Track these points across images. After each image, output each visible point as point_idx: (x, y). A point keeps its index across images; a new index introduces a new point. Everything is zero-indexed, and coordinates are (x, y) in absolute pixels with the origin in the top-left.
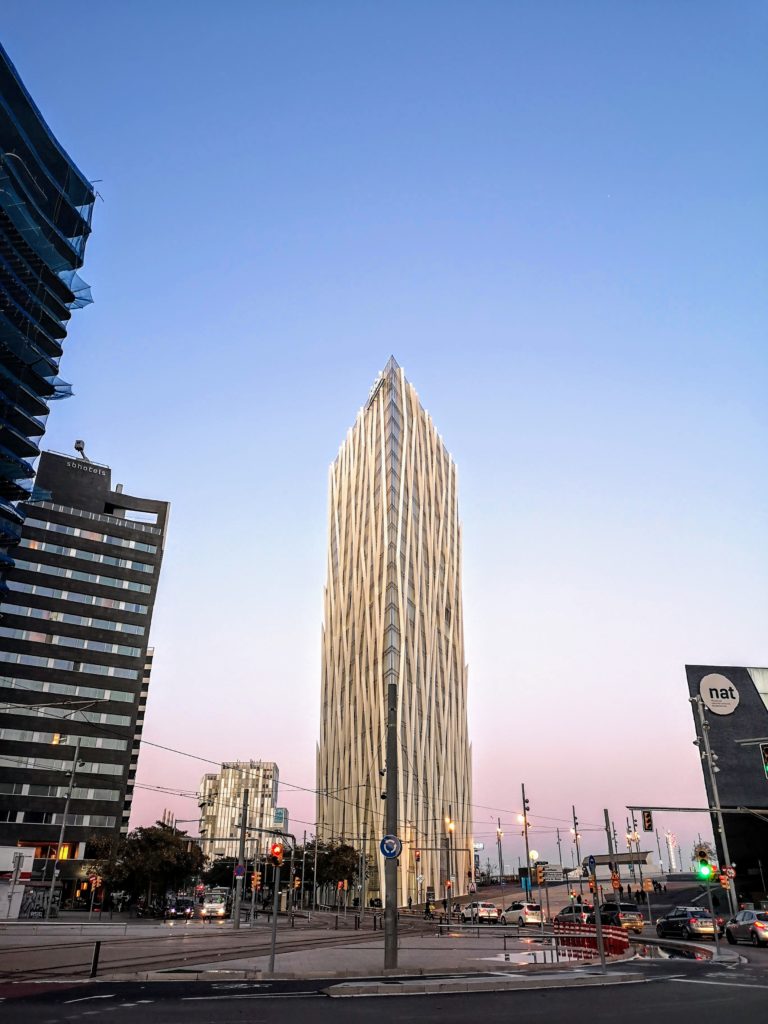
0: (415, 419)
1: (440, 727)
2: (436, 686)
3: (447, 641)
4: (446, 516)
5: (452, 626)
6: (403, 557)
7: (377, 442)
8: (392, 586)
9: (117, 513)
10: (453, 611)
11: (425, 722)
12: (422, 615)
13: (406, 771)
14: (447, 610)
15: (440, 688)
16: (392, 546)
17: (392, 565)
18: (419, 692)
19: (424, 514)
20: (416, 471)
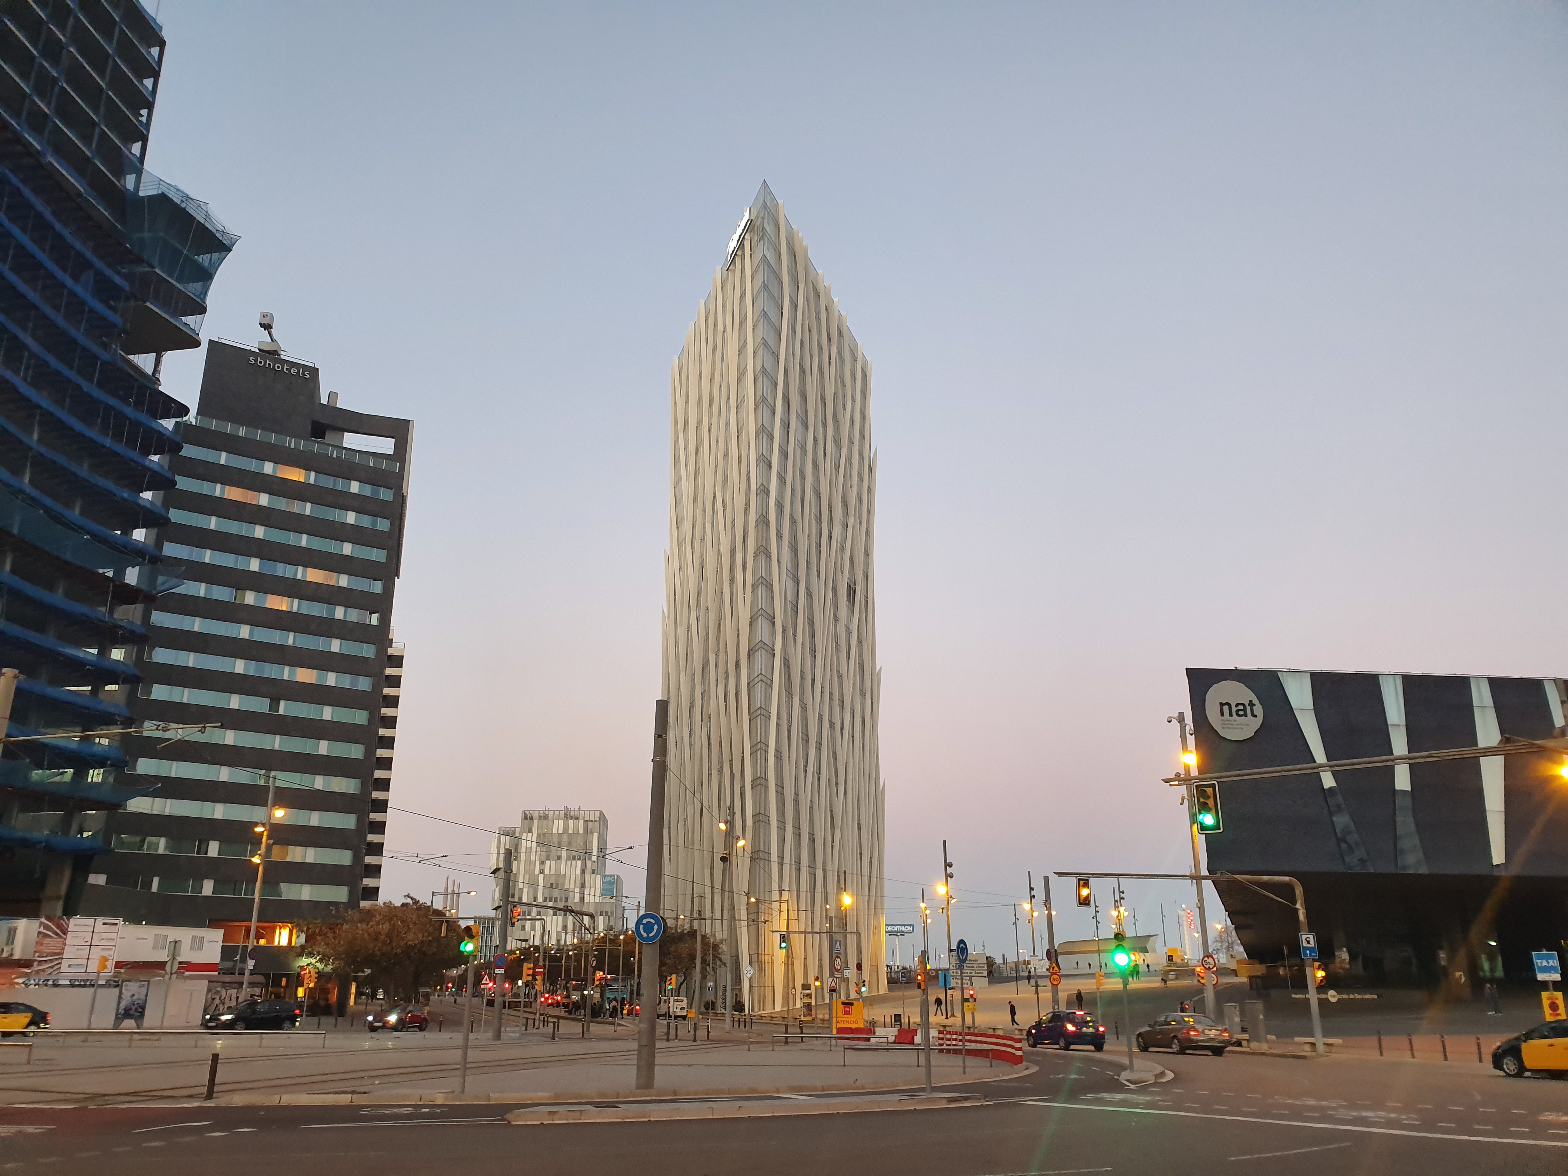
0: (802, 286)
1: (835, 759)
2: (831, 699)
3: (849, 632)
4: (851, 442)
5: (857, 610)
6: (780, 507)
7: (741, 324)
8: (764, 551)
9: (330, 437)
10: (858, 590)
11: (812, 752)
12: (809, 594)
13: (782, 822)
14: (849, 586)
15: (836, 703)
16: (764, 490)
17: (763, 520)
18: (804, 708)
19: (815, 440)
20: (802, 371)
